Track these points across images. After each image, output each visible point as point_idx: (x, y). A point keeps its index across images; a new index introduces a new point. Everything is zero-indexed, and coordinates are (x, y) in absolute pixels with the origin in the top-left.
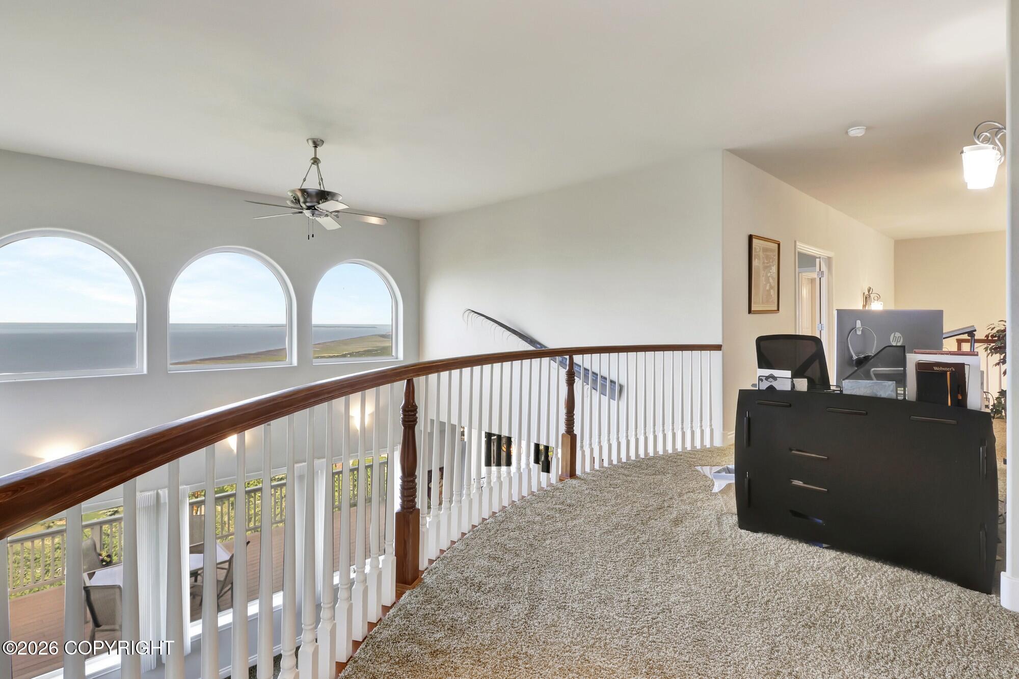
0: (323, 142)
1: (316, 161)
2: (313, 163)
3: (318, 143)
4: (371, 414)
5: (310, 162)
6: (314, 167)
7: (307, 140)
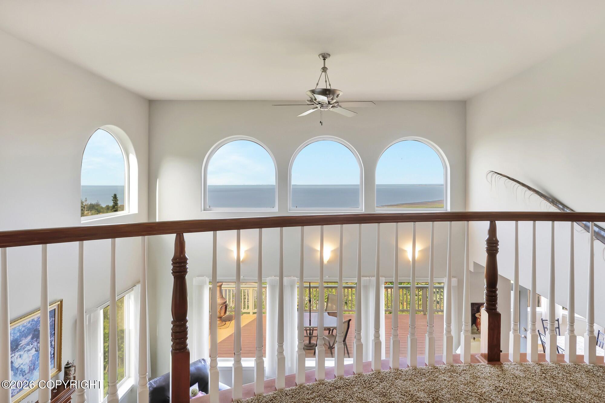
0: (330, 55)
1: (324, 69)
2: (323, 72)
3: (325, 56)
4: (420, 251)
5: (320, 71)
6: (324, 73)
7: (319, 56)
